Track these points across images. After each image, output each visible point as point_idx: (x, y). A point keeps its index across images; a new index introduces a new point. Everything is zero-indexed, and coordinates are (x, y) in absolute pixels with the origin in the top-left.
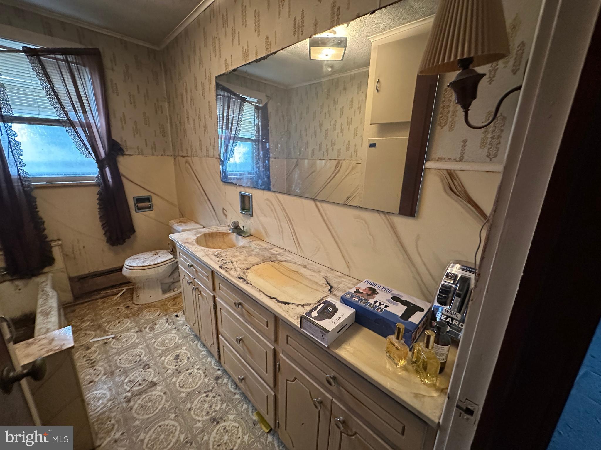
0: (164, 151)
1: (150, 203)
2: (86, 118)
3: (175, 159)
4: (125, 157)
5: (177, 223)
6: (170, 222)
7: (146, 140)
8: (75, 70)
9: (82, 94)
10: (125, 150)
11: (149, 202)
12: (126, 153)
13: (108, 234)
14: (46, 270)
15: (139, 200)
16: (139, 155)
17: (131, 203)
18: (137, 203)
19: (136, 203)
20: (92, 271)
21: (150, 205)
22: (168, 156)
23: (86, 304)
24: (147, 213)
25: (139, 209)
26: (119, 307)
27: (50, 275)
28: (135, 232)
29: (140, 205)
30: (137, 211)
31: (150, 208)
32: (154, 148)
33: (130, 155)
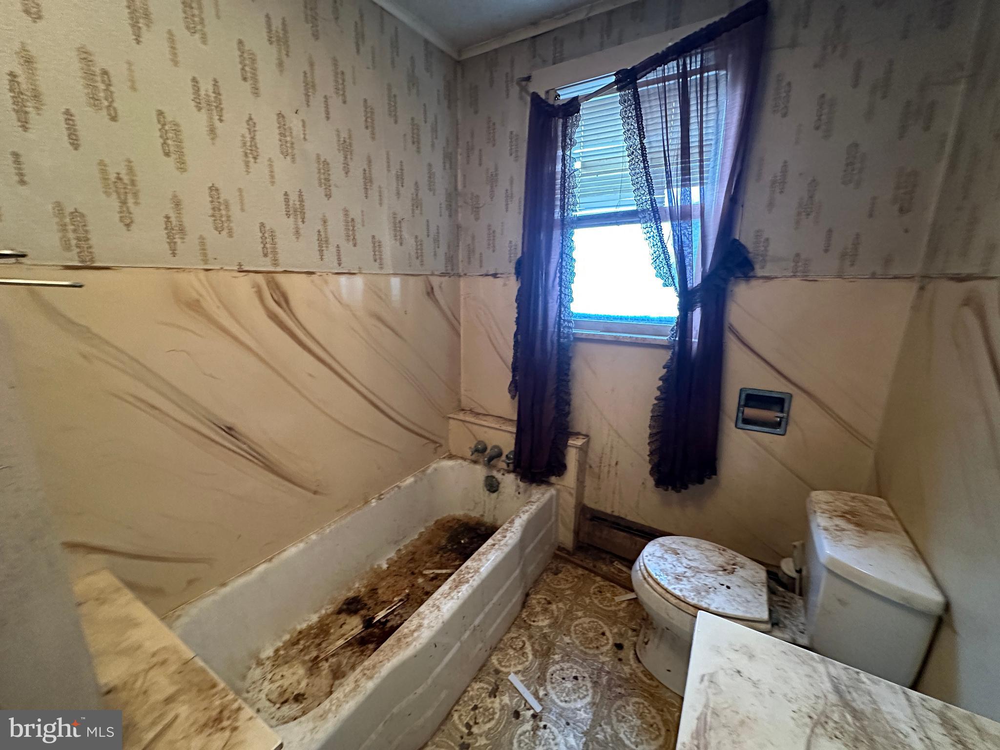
0: (888, 262)
1: (781, 415)
2: (686, 196)
3: (922, 288)
4: (754, 283)
5: (833, 514)
6: (814, 494)
7: (830, 231)
8: (693, 89)
9: (694, 140)
10: (757, 267)
11: (782, 411)
12: (759, 272)
13: (656, 459)
14: (553, 479)
15: (752, 399)
16: (794, 276)
17: (731, 401)
18: (746, 405)
19: (742, 403)
20: (616, 514)
21: (781, 418)
22: (895, 278)
23: (580, 571)
24: (766, 438)
25: (746, 421)
26: (608, 633)
27: (552, 491)
28: (715, 474)
29: (750, 412)
30: (740, 425)
31: (775, 426)
32: (850, 256)
33: (768, 278)
